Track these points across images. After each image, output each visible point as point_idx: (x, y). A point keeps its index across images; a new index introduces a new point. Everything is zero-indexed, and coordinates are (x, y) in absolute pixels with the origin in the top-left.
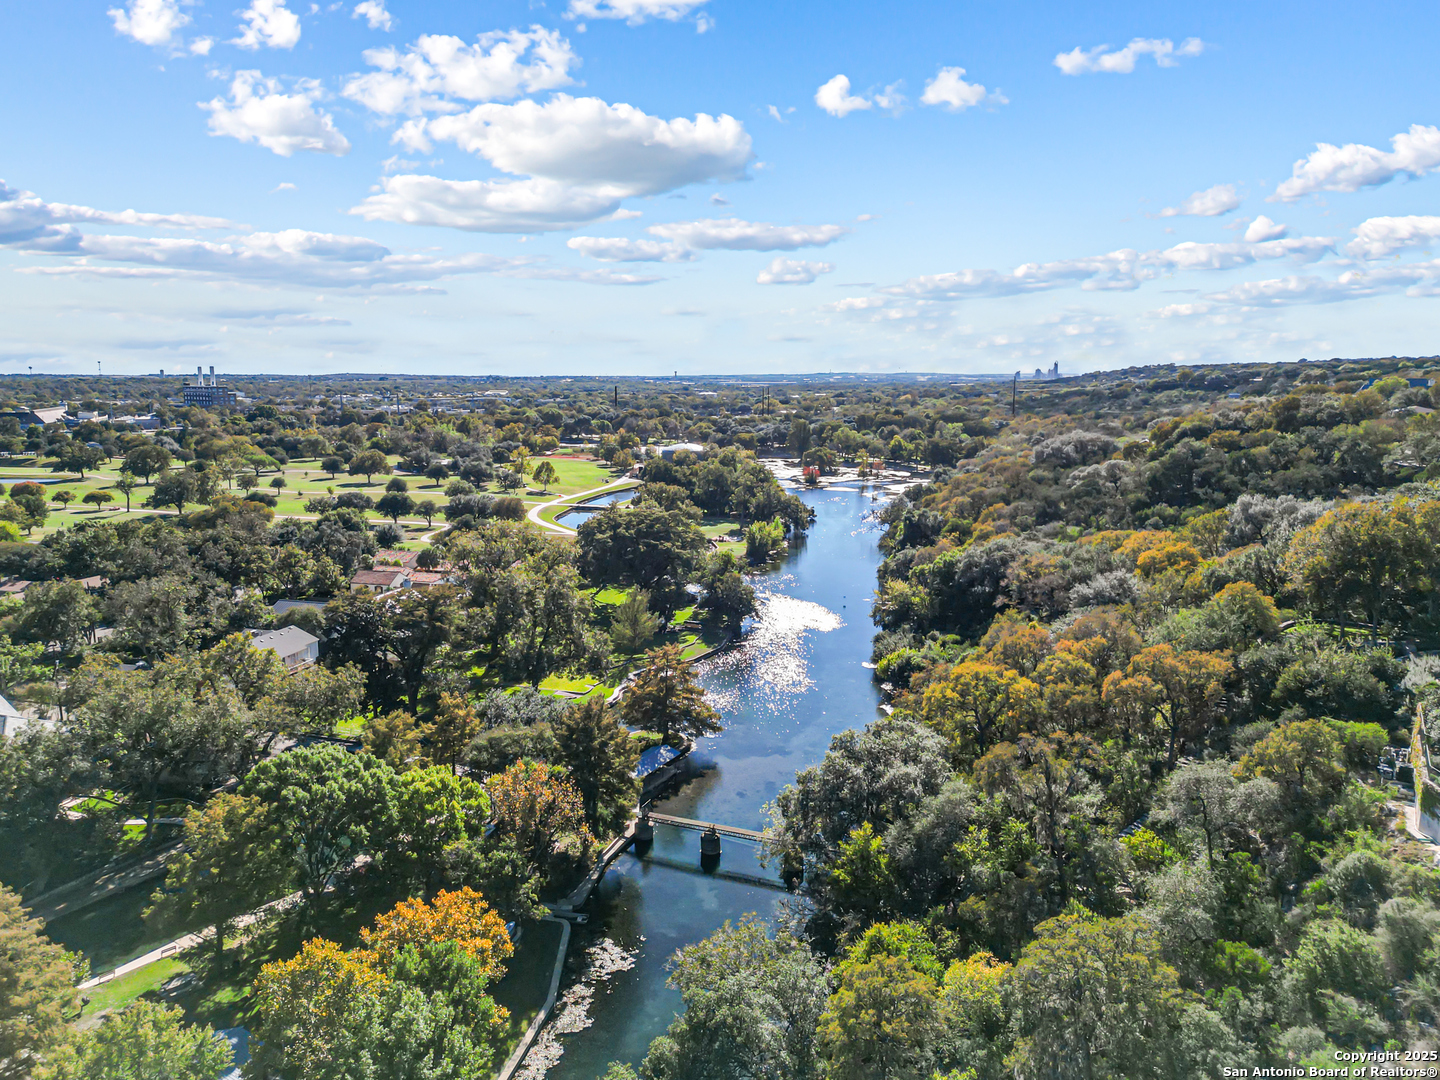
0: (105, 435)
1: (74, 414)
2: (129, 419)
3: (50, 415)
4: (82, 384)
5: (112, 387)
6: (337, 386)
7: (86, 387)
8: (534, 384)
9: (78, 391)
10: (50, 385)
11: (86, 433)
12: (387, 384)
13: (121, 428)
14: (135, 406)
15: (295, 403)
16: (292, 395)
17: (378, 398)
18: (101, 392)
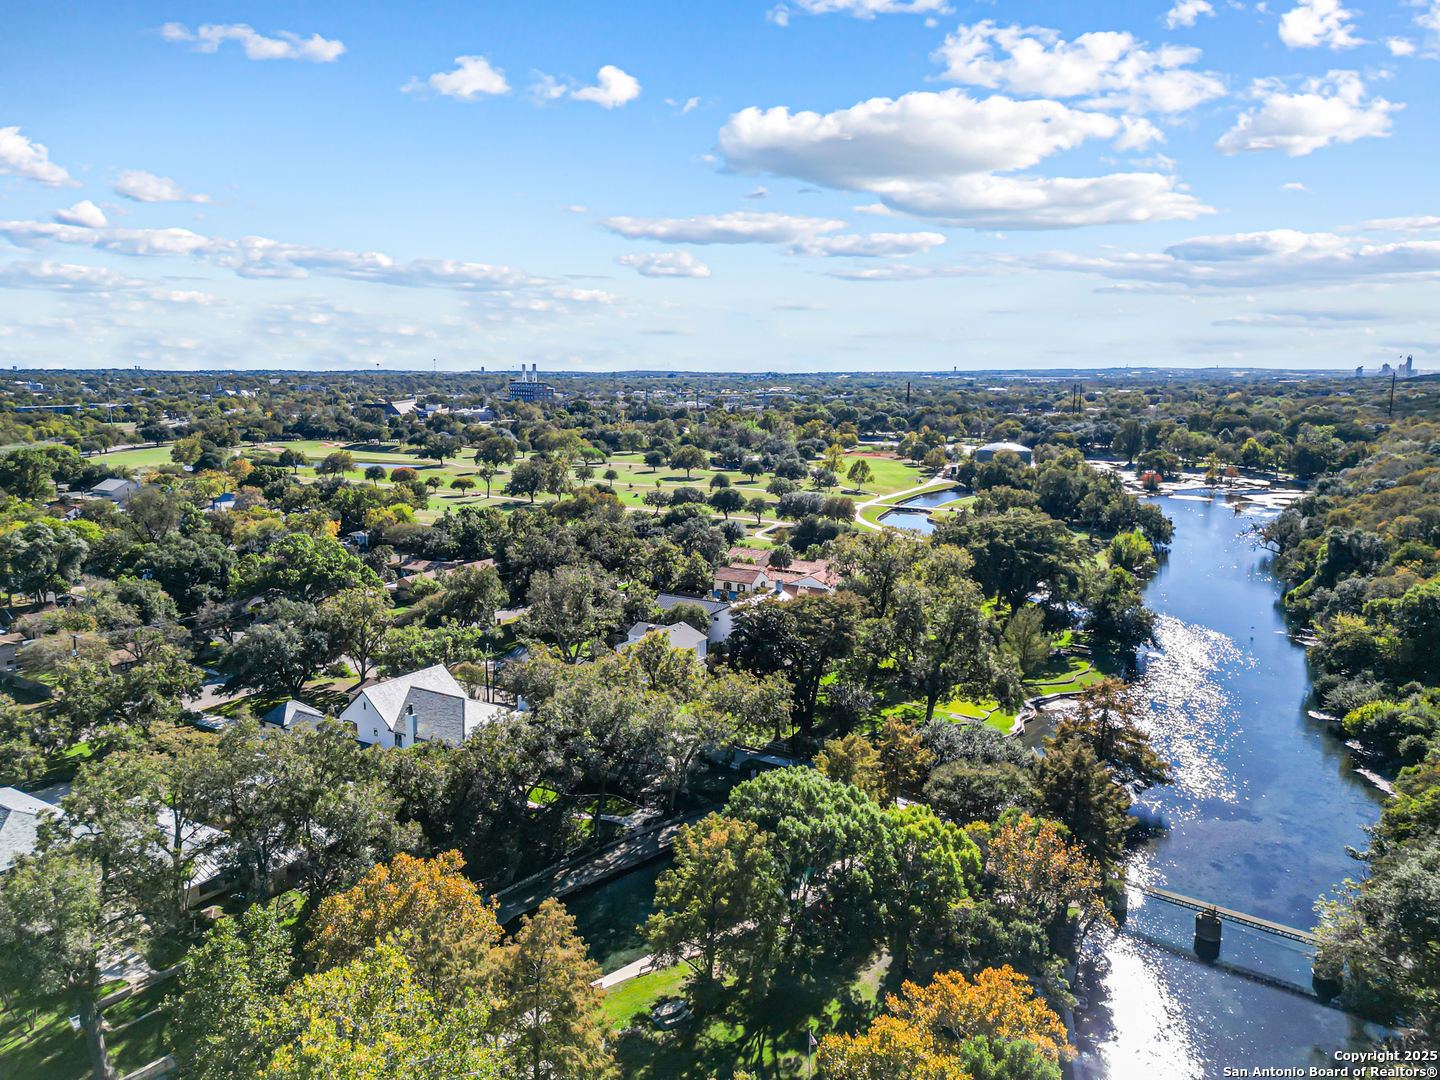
0: (452, 426)
1: (423, 407)
2: (466, 412)
3: (404, 407)
4: (421, 380)
5: (446, 383)
6: (633, 382)
7: (424, 381)
8: (813, 381)
9: (421, 386)
10: (395, 379)
11: (437, 424)
12: (675, 381)
13: (464, 420)
14: (469, 400)
15: (602, 399)
16: (596, 391)
17: (673, 394)
18: (438, 386)
